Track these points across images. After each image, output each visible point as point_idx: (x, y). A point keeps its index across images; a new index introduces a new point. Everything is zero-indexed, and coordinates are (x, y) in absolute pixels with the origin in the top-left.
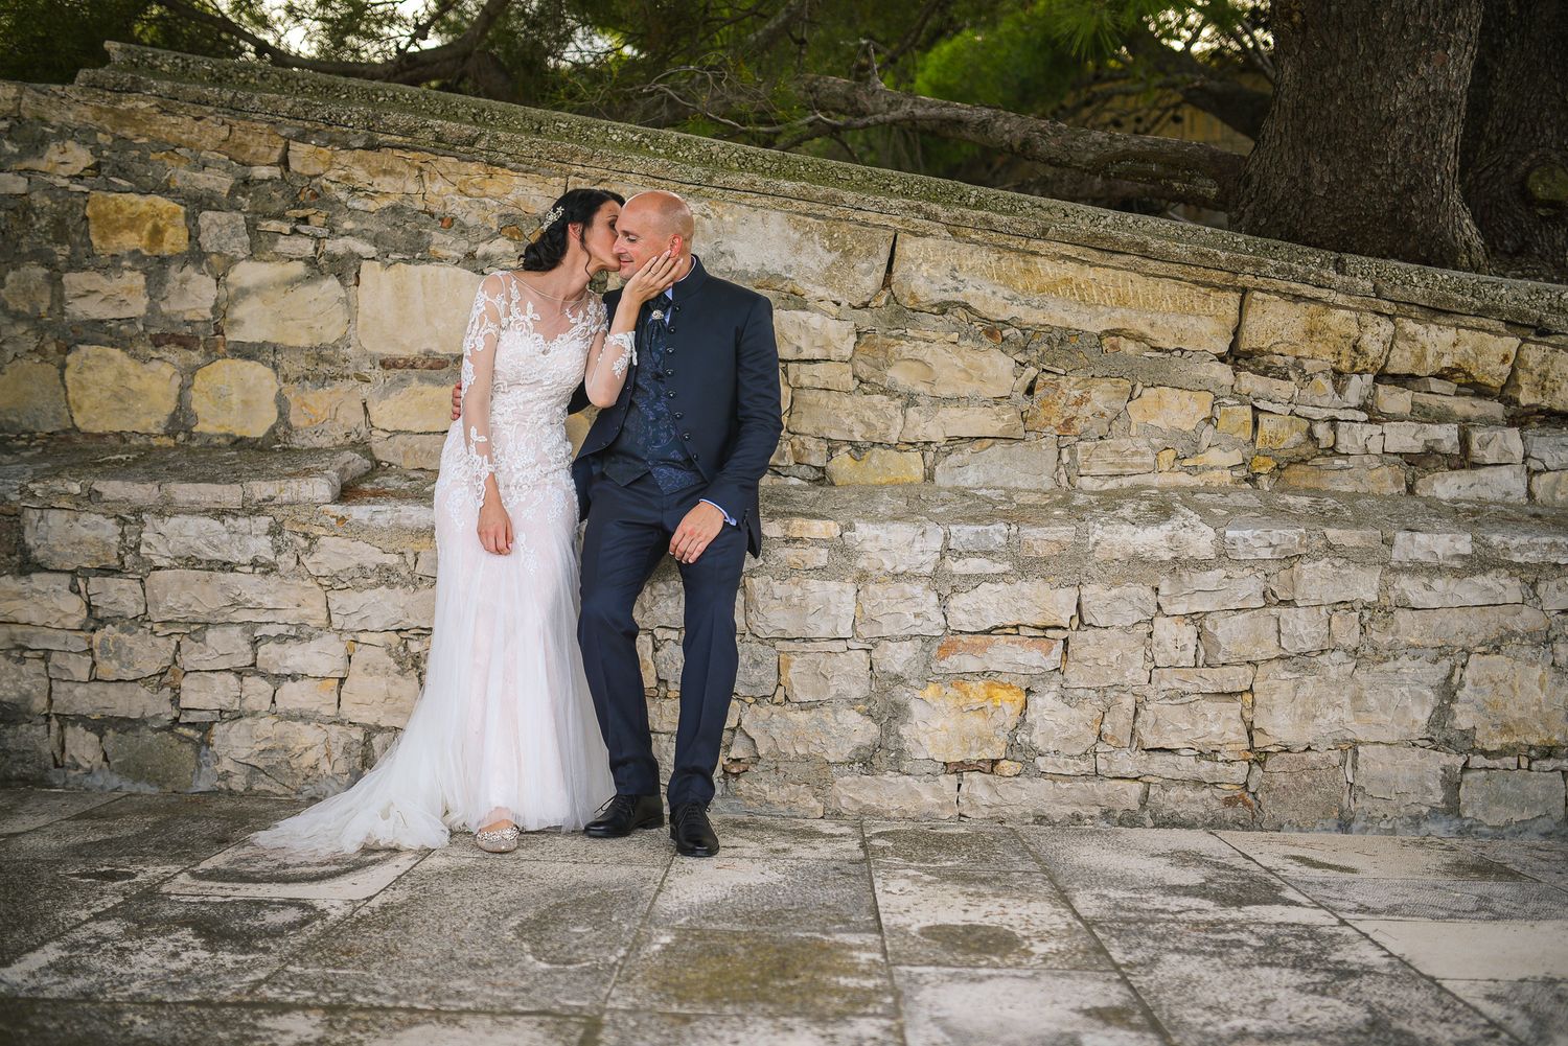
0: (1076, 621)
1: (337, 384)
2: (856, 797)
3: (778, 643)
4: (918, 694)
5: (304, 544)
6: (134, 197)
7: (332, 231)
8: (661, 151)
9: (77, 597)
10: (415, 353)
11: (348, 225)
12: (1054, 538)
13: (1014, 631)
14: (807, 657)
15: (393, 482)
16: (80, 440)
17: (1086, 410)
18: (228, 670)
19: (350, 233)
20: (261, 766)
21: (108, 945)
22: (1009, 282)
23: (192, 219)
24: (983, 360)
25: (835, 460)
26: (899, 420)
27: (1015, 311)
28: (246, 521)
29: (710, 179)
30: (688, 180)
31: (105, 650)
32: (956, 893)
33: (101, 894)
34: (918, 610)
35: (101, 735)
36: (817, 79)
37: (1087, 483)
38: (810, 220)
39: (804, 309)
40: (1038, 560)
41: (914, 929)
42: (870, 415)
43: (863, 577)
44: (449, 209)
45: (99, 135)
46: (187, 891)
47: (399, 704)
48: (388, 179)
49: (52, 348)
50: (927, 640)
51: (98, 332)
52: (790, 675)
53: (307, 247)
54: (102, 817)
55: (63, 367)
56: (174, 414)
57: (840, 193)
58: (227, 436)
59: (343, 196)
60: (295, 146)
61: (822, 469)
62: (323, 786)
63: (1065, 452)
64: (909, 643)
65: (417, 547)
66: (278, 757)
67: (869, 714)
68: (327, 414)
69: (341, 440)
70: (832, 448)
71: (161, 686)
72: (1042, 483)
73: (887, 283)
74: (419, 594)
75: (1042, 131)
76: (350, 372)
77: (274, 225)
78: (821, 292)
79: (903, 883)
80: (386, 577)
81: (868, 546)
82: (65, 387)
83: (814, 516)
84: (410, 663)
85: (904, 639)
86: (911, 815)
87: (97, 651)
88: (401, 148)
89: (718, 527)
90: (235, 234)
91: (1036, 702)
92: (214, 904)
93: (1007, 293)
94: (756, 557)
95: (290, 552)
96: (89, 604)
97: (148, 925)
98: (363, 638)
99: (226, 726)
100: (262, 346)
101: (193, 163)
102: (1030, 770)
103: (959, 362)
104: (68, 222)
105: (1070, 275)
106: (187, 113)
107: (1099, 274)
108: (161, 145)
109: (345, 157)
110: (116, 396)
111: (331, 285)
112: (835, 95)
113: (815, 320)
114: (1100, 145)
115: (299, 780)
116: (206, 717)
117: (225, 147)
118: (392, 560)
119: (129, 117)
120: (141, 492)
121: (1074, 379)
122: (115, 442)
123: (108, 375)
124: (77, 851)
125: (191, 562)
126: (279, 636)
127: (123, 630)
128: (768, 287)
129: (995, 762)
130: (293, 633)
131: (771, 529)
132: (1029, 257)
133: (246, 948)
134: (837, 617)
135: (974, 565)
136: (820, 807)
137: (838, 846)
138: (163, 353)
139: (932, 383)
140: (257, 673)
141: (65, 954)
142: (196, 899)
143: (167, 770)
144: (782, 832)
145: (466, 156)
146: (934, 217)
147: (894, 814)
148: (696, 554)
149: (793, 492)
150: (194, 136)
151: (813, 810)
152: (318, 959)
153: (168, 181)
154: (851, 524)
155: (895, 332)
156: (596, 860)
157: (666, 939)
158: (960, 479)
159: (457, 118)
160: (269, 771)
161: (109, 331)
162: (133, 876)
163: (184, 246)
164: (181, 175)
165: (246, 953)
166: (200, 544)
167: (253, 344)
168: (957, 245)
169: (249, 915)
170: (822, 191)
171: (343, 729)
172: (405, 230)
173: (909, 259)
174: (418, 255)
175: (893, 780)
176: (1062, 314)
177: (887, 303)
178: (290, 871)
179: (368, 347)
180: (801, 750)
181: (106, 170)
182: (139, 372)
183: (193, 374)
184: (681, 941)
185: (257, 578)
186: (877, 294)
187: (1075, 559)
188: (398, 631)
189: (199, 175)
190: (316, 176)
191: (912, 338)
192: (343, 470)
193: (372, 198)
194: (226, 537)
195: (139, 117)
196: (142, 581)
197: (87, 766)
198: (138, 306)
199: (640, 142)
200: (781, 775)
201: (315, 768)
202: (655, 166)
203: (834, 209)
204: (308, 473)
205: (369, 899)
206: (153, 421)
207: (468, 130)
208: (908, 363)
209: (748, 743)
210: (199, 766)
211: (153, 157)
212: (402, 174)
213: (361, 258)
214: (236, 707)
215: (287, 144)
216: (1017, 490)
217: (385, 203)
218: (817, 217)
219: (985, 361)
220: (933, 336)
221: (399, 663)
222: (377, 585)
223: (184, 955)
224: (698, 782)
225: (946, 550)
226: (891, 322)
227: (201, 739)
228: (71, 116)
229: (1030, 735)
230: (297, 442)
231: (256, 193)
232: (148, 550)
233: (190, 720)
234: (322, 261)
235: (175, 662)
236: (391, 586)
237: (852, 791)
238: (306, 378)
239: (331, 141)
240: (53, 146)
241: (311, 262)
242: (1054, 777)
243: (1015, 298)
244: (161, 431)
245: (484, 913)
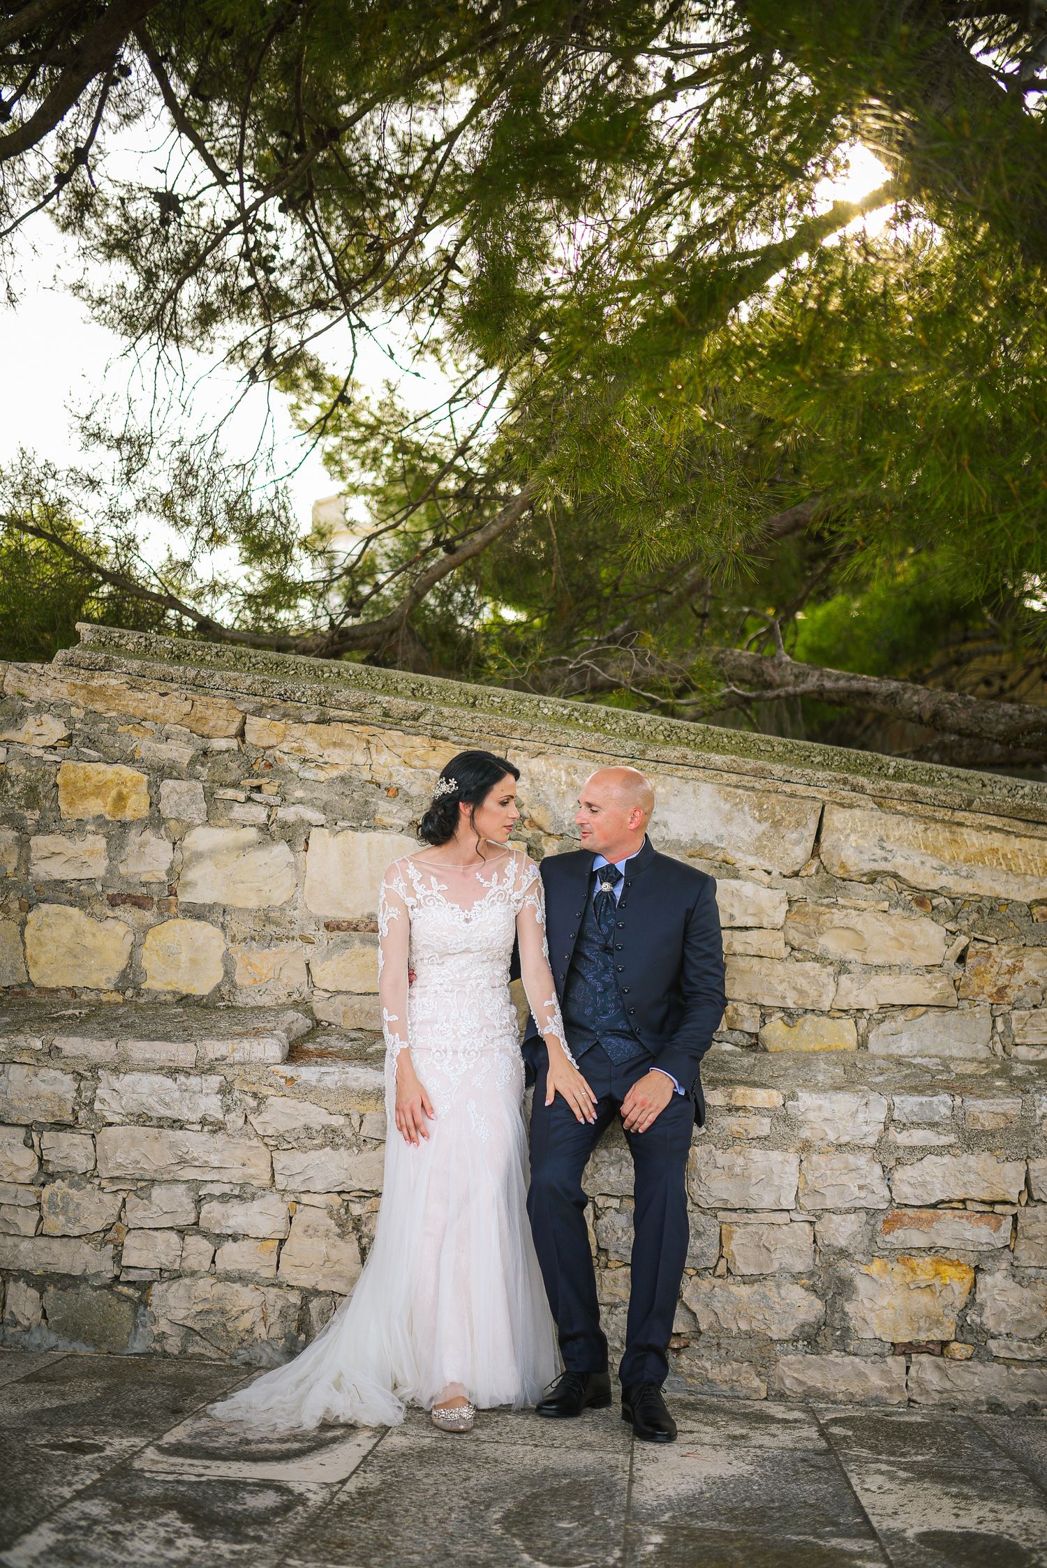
0: (1025, 1197)
1: (283, 945)
2: (801, 1377)
3: (721, 1214)
4: (864, 1269)
5: (253, 1103)
6: (102, 766)
7: (284, 800)
8: (590, 724)
9: (30, 1151)
10: (358, 916)
11: (299, 794)
12: (1000, 1110)
13: (960, 1206)
14: (750, 1228)
15: (334, 1042)
16: (34, 994)
17: (1019, 979)
18: (171, 1228)
19: (301, 802)
20: (197, 1328)
21: (99, 1529)
22: (936, 852)
23: (153, 786)
24: (915, 929)
25: (768, 1027)
26: (832, 987)
27: (944, 880)
28: (198, 1079)
29: (643, 752)
30: (622, 753)
31: (52, 1205)
32: (939, 1493)
33: (77, 1468)
34: (862, 1182)
35: (42, 1291)
36: (723, 652)
37: (1022, 1052)
38: (740, 791)
39: (737, 877)
40: (984, 1133)
41: (910, 1534)
42: (802, 982)
43: (806, 1147)
44: (395, 779)
45: (73, 709)
46: (159, 1467)
47: (337, 1267)
48: (338, 751)
49: (15, 906)
50: (872, 1213)
51: (60, 892)
52: (733, 1247)
53: (260, 814)
54: (51, 1380)
55: (24, 924)
56: (124, 971)
57: (769, 766)
58: (174, 993)
59: (295, 766)
60: (251, 720)
61: (755, 1035)
62: (257, 1350)
63: (999, 1020)
64: (853, 1216)
65: (362, 1109)
66: (214, 1319)
67: (812, 1289)
68: (271, 975)
69: (284, 999)
70: (765, 1014)
71: (104, 1243)
72: (977, 1052)
73: (815, 853)
74: (362, 1157)
75: (951, 703)
76: (296, 933)
77: (230, 793)
78: (752, 861)
79: (880, 1479)
80: (331, 1138)
81: (811, 1116)
82: (24, 943)
83: (755, 1085)
84: (350, 1225)
85: (848, 1211)
86: (858, 1398)
87: (45, 1207)
88: (350, 722)
89: (669, 1097)
90: (193, 802)
91: (986, 1281)
92: (191, 1484)
93: (935, 863)
94: (700, 1126)
95: (239, 1111)
96: (40, 1159)
97: (132, 1506)
98: (305, 1199)
99: (165, 1285)
100: (212, 907)
101: (157, 735)
102: (982, 1354)
103: (890, 930)
104: (40, 789)
105: (996, 845)
106: (154, 689)
107: (1024, 844)
108: (128, 719)
109: (298, 730)
110: (72, 953)
111: (281, 849)
112: (741, 667)
113: (747, 888)
114: (1011, 717)
115: (234, 1344)
116: (146, 1276)
117: (187, 721)
118: (337, 1121)
119: (100, 692)
120: (98, 1049)
121: (1005, 948)
122: (66, 996)
123: (65, 933)
124: (39, 1418)
125: (142, 1119)
126: (223, 1195)
127: (72, 1186)
128: (700, 856)
129: (944, 1344)
130: (236, 1192)
131: (713, 1098)
132: (955, 828)
133: (239, 1538)
134: (780, 1188)
135: (919, 1137)
136: (764, 1387)
137: (796, 1433)
138: (118, 912)
139: (864, 951)
140: (199, 1232)
141: (61, 1537)
142: (170, 1478)
143: (104, 1329)
144: (734, 1416)
145: (412, 730)
146: (862, 790)
147: (840, 1397)
148: (647, 1125)
149: (728, 1058)
150: (159, 711)
151: (756, 1391)
152: (314, 1552)
153: (133, 751)
154: (793, 1093)
155: (826, 901)
156: (557, 1443)
157: (658, 1539)
158: (894, 1047)
159: (397, 693)
160: (204, 1334)
161: (70, 891)
162: (100, 1449)
163: (145, 812)
164: (146, 746)
165: (240, 1542)
166: (151, 1101)
167: (204, 905)
168: (884, 816)
169: (228, 1498)
170: (751, 763)
171: (281, 1292)
172: (353, 799)
173: (837, 830)
174: (364, 823)
175: (839, 1360)
176: (991, 883)
177: (817, 872)
178: (253, 1447)
179: (313, 909)
180: (744, 1326)
181: (77, 741)
182: (94, 930)
183: (145, 933)
184: (672, 1541)
185: (205, 1137)
186: (807, 863)
187: (1022, 1132)
188: (340, 1193)
189: (163, 746)
190: (269, 748)
191: (844, 907)
192: (288, 1030)
193: (322, 768)
194: (177, 1094)
195: (109, 693)
196: (93, 1136)
197: (26, 1323)
198: (98, 868)
199: (570, 715)
200: (723, 1352)
201: (250, 1331)
202: (592, 739)
203: (763, 781)
204: (257, 1033)
205: (343, 1482)
206: (104, 977)
207: (415, 706)
208: (840, 932)
209: (688, 1317)
210: (136, 1327)
211: (120, 729)
212: (351, 746)
213: (310, 825)
214: (176, 1266)
215: (244, 719)
216: (952, 1058)
217: (335, 773)
218: (746, 788)
219: (916, 929)
220: (863, 904)
221: (340, 1226)
222: (322, 1147)
223: (179, 1543)
224: (652, 1360)
225: (890, 1121)
226: (821, 890)
227: (140, 1298)
228: (49, 692)
229: (980, 1315)
230: (240, 1000)
231: (214, 762)
232: (101, 1107)
233: (130, 1278)
234: (274, 827)
235: (120, 1219)
236: (335, 1147)
237: (796, 1370)
238: (253, 939)
239: (285, 715)
240: (30, 719)
241: (264, 828)
242: (1008, 1362)
243: (943, 868)
244: (111, 987)
245: (463, 1503)
